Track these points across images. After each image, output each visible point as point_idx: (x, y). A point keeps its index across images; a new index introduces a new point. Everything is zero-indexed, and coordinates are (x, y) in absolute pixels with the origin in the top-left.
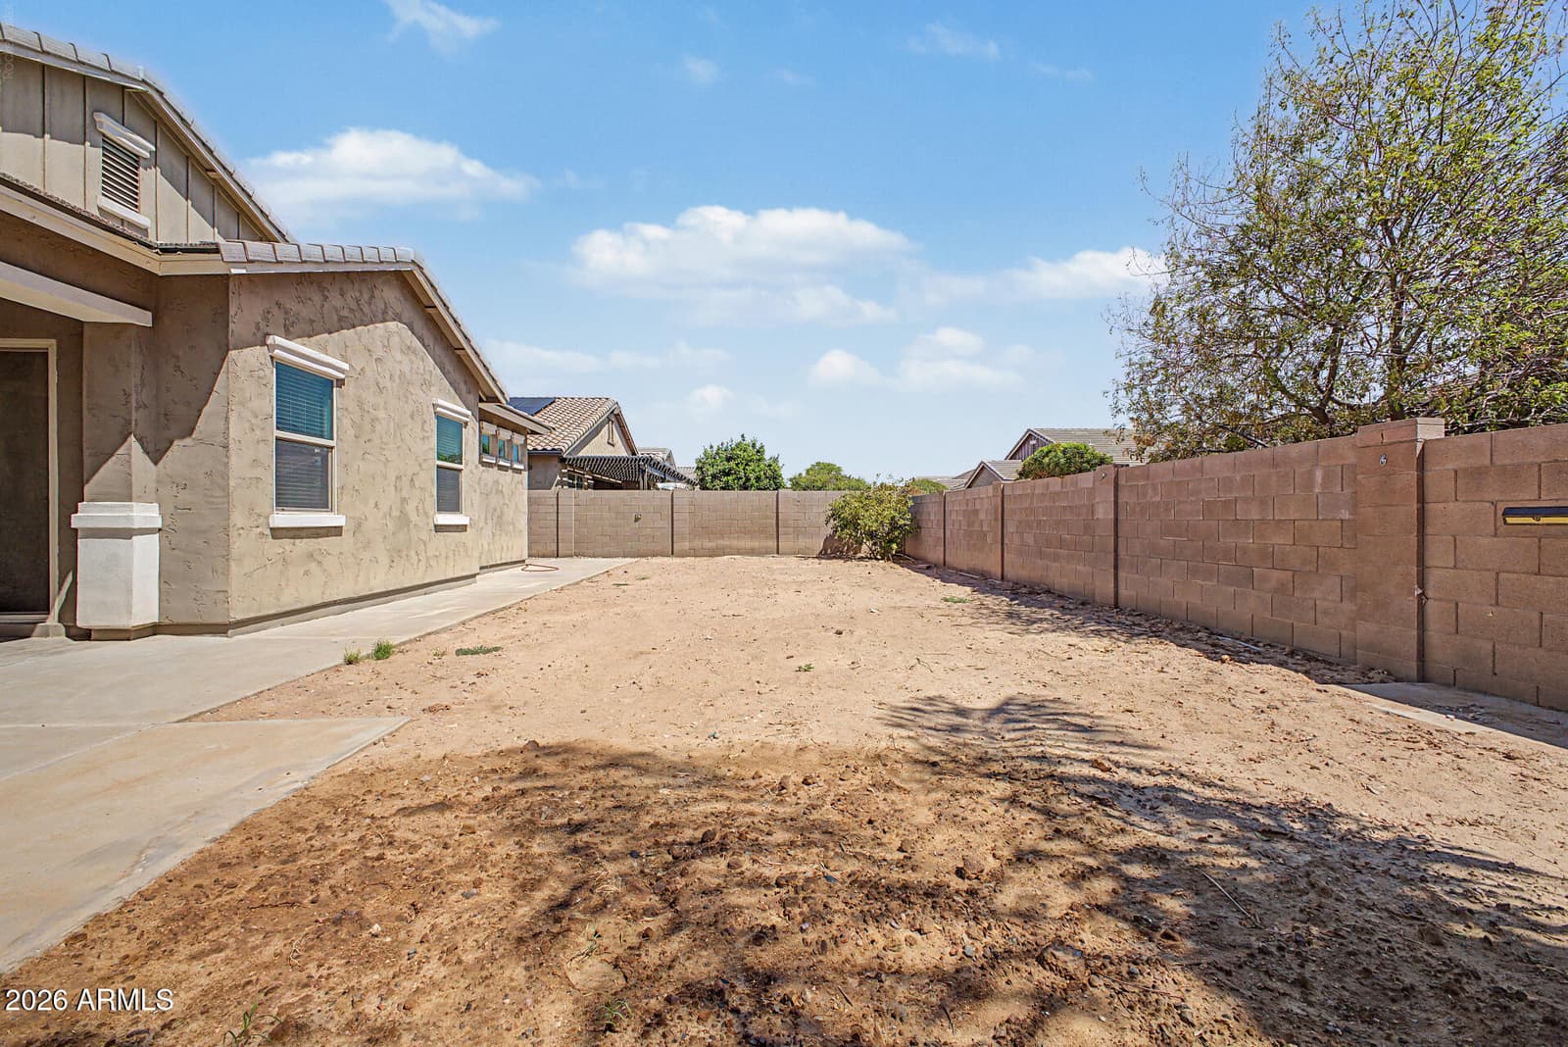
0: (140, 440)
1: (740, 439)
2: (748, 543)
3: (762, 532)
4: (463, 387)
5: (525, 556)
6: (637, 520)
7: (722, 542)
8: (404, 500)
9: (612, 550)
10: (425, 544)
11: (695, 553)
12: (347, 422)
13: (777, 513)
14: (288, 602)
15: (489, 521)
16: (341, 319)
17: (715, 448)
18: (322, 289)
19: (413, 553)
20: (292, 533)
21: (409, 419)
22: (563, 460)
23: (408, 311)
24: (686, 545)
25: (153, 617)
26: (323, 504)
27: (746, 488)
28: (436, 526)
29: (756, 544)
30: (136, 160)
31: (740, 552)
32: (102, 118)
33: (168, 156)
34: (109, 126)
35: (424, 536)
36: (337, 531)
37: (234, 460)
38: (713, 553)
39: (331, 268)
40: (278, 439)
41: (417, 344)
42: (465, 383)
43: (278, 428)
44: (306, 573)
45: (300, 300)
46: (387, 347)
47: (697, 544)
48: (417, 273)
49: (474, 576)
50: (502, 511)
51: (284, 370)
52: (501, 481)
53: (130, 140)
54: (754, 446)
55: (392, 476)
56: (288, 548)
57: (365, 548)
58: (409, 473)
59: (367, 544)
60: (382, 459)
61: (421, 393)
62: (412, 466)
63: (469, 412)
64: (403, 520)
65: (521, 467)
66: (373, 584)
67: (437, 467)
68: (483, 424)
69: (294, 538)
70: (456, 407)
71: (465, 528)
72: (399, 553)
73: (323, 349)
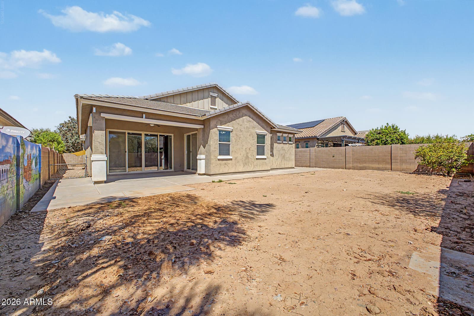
0: (202, 145)
1: (386, 125)
2: (376, 166)
3: (384, 161)
4: (265, 127)
5: (294, 166)
6: (333, 157)
7: (365, 165)
8: (247, 153)
9: (326, 166)
10: (253, 162)
11: (354, 168)
12: (233, 139)
13: (391, 154)
14: (221, 172)
15: (280, 157)
16: (232, 119)
17: (374, 130)
18: (228, 114)
19: (250, 164)
20: (222, 160)
21: (249, 136)
22: (318, 139)
23: (248, 113)
24: (351, 165)
25: (204, 173)
26: (229, 154)
27: (386, 144)
28: (256, 158)
29: (381, 166)
30: (215, 97)
31: (373, 169)
32: (210, 93)
33: (220, 95)
34: (211, 94)
35: (253, 161)
36: (231, 159)
37: (211, 148)
38: (361, 169)
39: (227, 111)
40: (219, 143)
41: (251, 119)
42: (266, 125)
43: (219, 141)
44: (225, 167)
45: (223, 118)
46: (243, 122)
47: (355, 165)
48: (248, 105)
49: (269, 170)
50: (285, 155)
51: (220, 131)
52: (284, 147)
53: (214, 95)
54: (393, 127)
55: (244, 148)
56: (221, 162)
57: (237, 163)
58: (249, 147)
59: (238, 162)
60: (242, 145)
61: (252, 130)
62: (250, 146)
63: (267, 132)
64: (247, 157)
65: (292, 143)
66: (239, 170)
67: (257, 145)
68: (278, 134)
69: (222, 161)
70: (262, 132)
71: (265, 159)
72: (246, 164)
73: (228, 126)
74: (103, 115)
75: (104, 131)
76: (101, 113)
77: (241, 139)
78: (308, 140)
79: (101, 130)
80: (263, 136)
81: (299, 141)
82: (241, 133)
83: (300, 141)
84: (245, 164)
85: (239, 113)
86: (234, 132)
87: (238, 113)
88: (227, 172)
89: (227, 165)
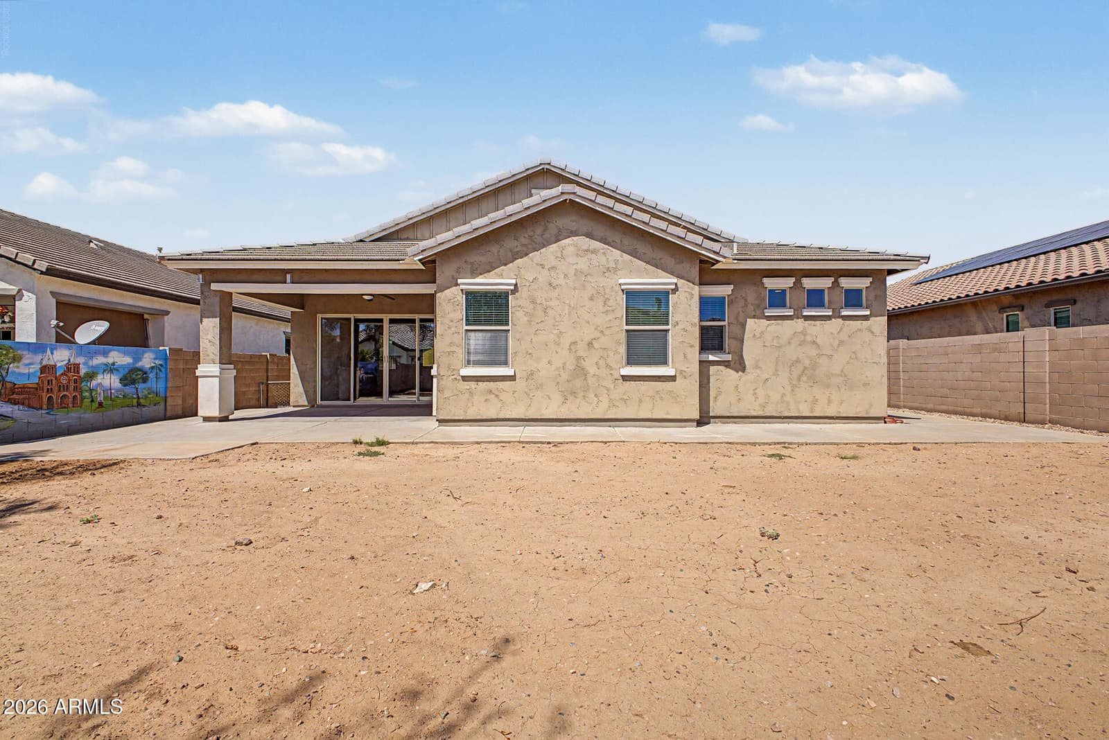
4: (669, 261)
5: (879, 412)
8: (580, 358)
10: (608, 389)
12: (520, 312)
14: (471, 415)
16: (515, 253)
19: (591, 395)
20: (476, 379)
21: (588, 301)
26: (503, 362)
28: (624, 376)
35: (608, 384)
36: (511, 378)
40: (466, 331)
41: (596, 245)
42: (673, 256)
43: (466, 324)
44: (486, 400)
45: (482, 254)
46: (562, 256)
51: (469, 294)
55: (566, 341)
56: (473, 387)
57: (537, 389)
58: (587, 339)
59: (540, 387)
60: (556, 332)
61: (602, 279)
62: (588, 333)
63: (675, 280)
64: (580, 372)
65: (868, 313)
66: (544, 412)
67: (627, 331)
68: (765, 280)
69: (477, 381)
70: (659, 280)
71: (672, 378)
72: (574, 393)
73: (501, 276)
74: (214, 286)
75: (216, 317)
76: (212, 284)
77: (551, 312)
78: (1070, 296)
79: (212, 317)
80: (661, 298)
81: (1019, 302)
82: (554, 294)
83: (1024, 301)
84: (569, 394)
85: (546, 229)
86: (523, 292)
87: (539, 230)
88: (494, 417)
89: (497, 396)
